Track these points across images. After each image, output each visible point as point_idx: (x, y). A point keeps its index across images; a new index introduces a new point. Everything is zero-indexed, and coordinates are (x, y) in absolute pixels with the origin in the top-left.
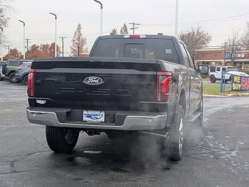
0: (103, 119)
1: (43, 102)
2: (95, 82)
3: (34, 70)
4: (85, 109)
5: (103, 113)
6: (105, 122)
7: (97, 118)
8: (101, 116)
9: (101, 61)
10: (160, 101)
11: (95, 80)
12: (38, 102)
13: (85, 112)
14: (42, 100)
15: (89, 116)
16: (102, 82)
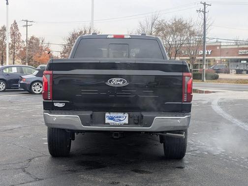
0: (126, 121)
1: (61, 105)
2: (119, 84)
3: (51, 71)
4: (107, 111)
5: (127, 115)
6: (129, 124)
7: (120, 120)
8: (124, 117)
9: (127, 62)
10: (186, 102)
11: (120, 81)
12: (56, 105)
13: (107, 114)
14: (60, 103)
15: (112, 118)
16: (126, 84)
